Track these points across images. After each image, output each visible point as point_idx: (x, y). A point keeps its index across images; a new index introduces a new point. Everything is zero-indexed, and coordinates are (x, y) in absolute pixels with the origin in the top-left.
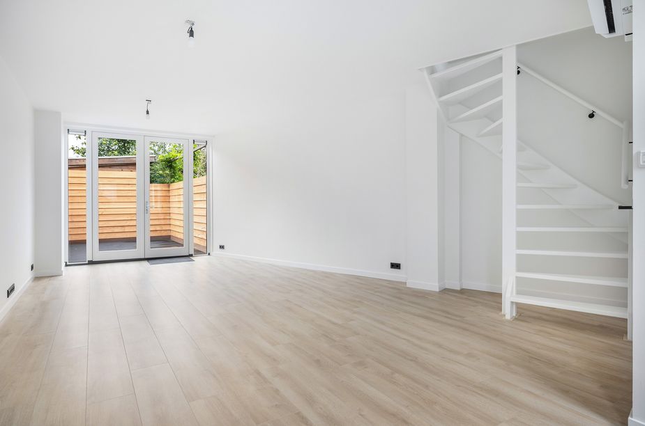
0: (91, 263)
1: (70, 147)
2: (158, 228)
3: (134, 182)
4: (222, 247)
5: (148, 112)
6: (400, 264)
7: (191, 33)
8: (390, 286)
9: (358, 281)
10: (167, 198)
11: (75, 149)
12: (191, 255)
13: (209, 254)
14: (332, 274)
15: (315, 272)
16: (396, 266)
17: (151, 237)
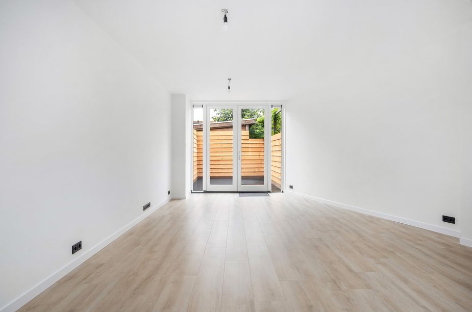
0: (206, 192)
1: (211, 117)
2: (257, 170)
3: (232, 138)
4: (291, 187)
5: (229, 88)
6: (454, 218)
7: (226, 19)
8: (440, 240)
9: (403, 230)
10: (261, 149)
11: (214, 117)
12: (269, 192)
13: (283, 192)
14: (379, 220)
15: (362, 216)
16: (449, 220)
17: (242, 176)
